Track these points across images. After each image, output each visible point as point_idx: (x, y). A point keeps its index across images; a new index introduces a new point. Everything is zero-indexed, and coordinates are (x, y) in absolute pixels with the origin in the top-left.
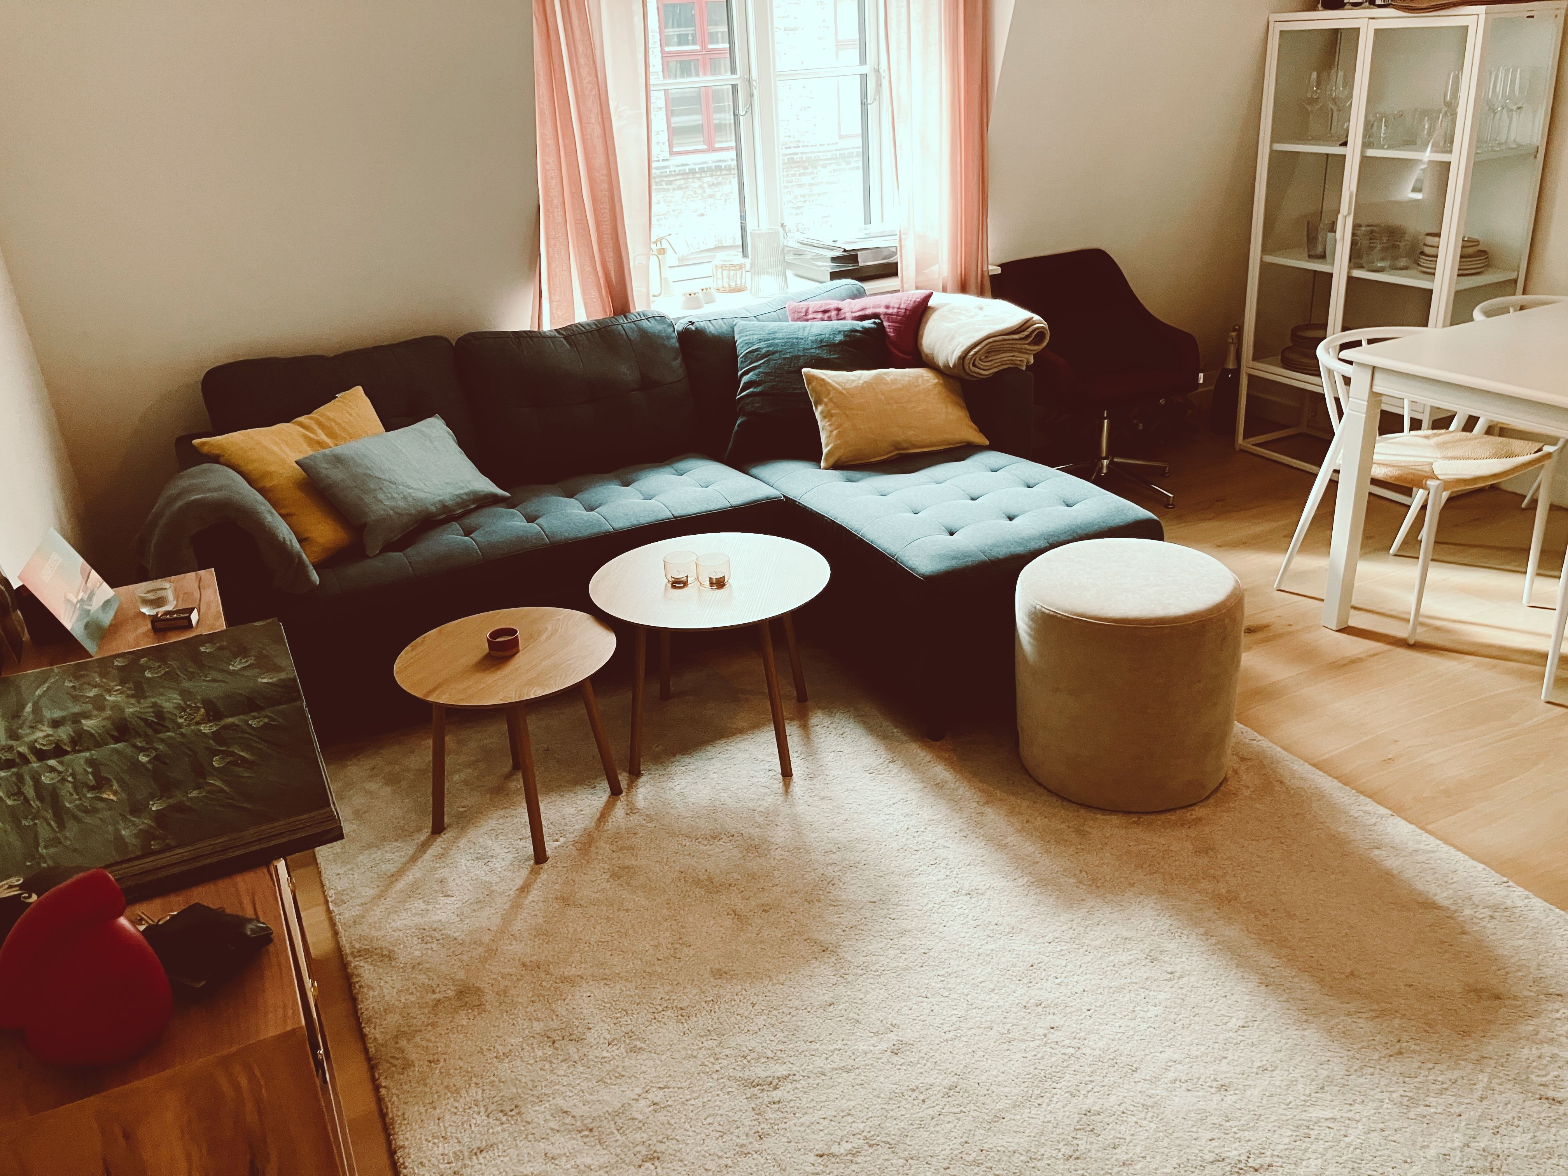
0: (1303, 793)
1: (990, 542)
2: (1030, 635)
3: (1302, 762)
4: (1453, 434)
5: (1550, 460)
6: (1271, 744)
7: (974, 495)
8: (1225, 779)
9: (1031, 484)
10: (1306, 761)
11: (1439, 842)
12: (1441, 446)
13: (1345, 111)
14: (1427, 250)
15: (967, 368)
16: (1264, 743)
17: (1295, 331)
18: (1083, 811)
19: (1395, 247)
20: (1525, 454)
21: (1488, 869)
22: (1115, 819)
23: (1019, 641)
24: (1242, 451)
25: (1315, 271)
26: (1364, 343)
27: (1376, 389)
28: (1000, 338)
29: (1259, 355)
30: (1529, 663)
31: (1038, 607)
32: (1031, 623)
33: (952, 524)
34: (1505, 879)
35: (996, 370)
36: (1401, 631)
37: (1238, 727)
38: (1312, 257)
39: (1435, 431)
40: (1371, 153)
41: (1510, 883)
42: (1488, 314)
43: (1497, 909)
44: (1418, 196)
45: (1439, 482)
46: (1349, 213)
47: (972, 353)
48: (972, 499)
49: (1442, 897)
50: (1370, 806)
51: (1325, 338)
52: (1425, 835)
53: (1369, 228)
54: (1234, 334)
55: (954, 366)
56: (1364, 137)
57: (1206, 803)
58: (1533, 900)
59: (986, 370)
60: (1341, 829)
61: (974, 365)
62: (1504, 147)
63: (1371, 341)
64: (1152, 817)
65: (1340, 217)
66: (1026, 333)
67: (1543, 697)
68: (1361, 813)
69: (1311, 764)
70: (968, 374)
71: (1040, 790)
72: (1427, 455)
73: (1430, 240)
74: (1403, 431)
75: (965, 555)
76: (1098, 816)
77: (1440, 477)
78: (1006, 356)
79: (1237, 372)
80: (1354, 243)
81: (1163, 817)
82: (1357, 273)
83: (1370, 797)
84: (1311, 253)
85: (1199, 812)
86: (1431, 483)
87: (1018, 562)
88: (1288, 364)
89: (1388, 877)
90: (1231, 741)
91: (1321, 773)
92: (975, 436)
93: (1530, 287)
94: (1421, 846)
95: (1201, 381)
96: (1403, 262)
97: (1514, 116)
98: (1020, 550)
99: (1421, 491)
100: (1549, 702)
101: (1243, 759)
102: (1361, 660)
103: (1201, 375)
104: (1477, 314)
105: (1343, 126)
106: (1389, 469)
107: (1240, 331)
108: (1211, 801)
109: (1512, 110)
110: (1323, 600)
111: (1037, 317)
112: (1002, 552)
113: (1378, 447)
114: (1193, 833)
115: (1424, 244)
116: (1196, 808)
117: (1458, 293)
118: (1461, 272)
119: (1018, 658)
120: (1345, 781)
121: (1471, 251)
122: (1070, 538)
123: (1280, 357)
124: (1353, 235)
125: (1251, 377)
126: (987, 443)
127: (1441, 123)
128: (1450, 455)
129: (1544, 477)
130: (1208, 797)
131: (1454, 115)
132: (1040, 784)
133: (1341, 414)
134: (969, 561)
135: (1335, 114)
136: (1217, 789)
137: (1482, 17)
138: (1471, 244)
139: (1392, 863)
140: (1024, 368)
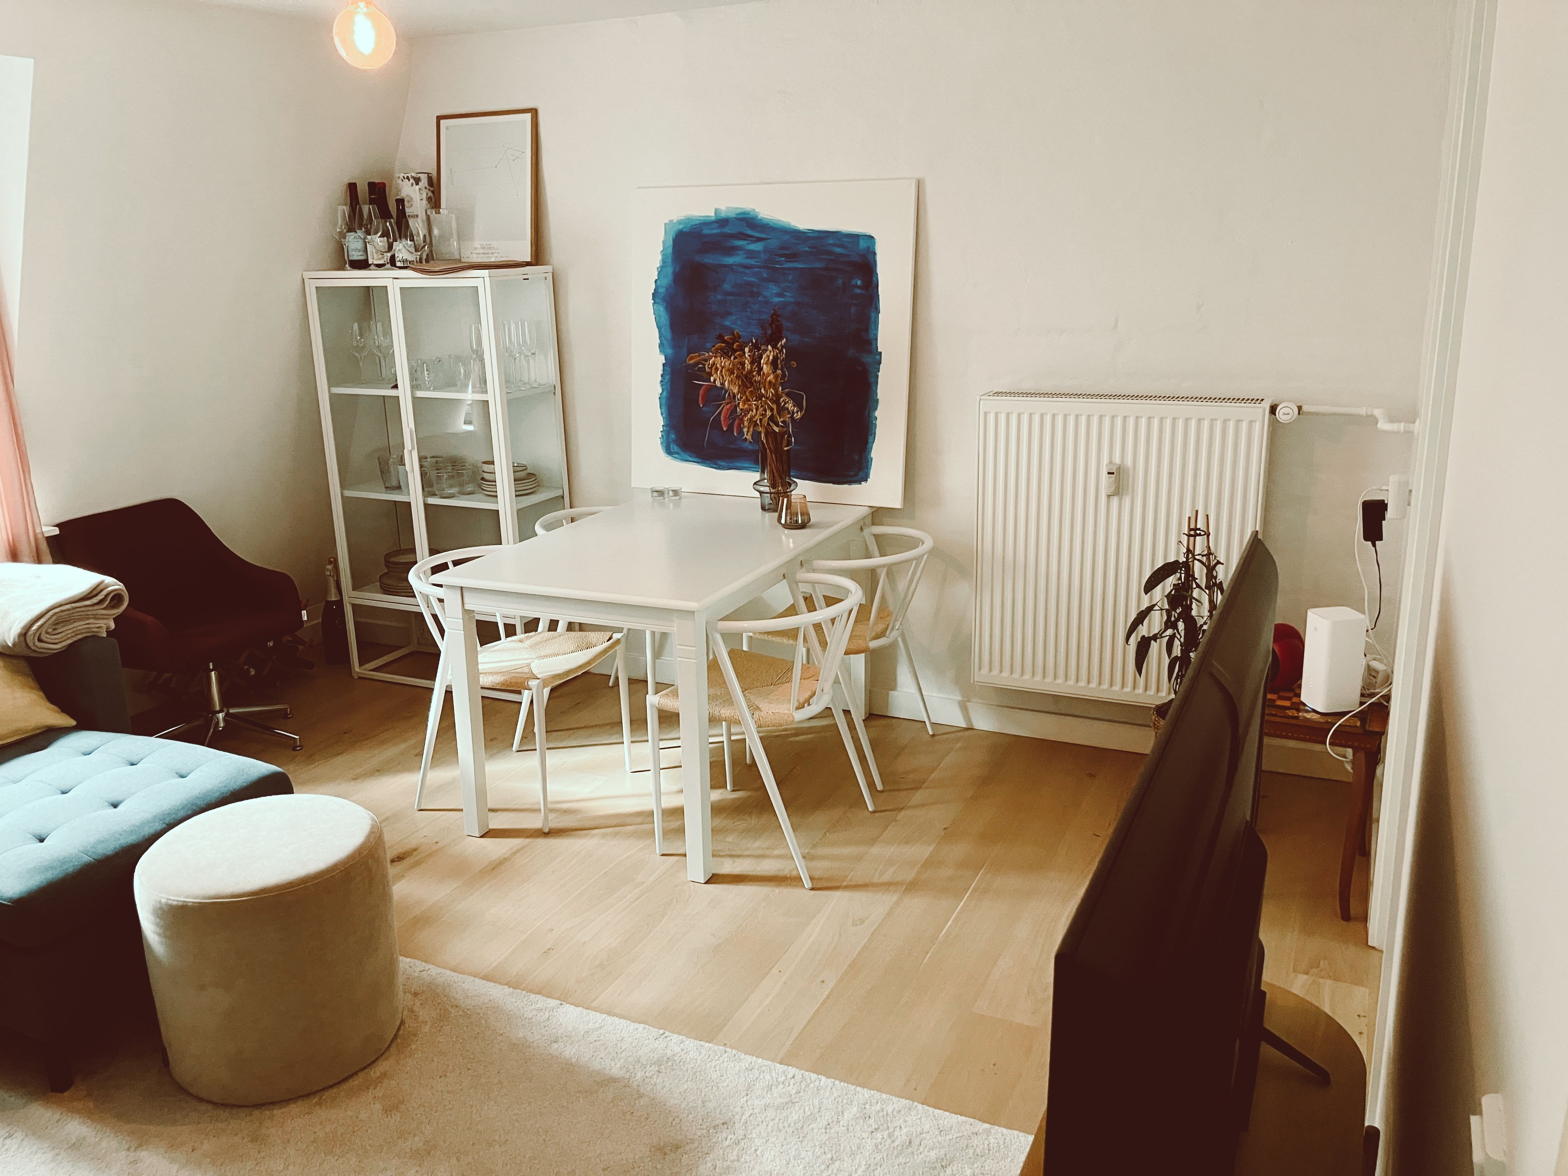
0: (479, 1011)
1: (92, 840)
2: (159, 935)
3: (472, 978)
4: (542, 635)
5: (620, 645)
6: (440, 970)
7: (64, 788)
8: (402, 1023)
9: (134, 761)
10: (475, 976)
11: (604, 1016)
12: (533, 647)
13: (390, 356)
14: (487, 476)
15: (31, 645)
16: (433, 971)
17: (387, 556)
18: (256, 1113)
19: (460, 475)
20: (599, 643)
21: (647, 1026)
22: (294, 1108)
23: (149, 946)
24: (360, 678)
25: (395, 502)
26: (450, 565)
27: (467, 607)
28: (68, 607)
29: (357, 586)
30: (642, 824)
31: (163, 901)
32: (158, 920)
33: (41, 831)
34: (662, 1031)
35: (69, 642)
36: (535, 822)
37: (404, 963)
38: (389, 489)
39: (527, 635)
40: (420, 394)
41: (667, 1033)
42: (548, 527)
43: (663, 1063)
44: (470, 428)
45: (539, 681)
46: (413, 448)
47: (35, 627)
48: (64, 793)
49: (615, 1069)
50: (541, 1001)
51: (416, 563)
52: (592, 1014)
53: (434, 460)
54: (329, 567)
55: (14, 644)
56: (411, 380)
57: (387, 1054)
58: (687, 1042)
59: (57, 643)
60: (521, 1035)
61: (40, 640)
62: (528, 387)
63: (456, 563)
64: (335, 1090)
65: (406, 451)
66: (100, 597)
67: (658, 852)
68: (534, 1013)
69: (480, 978)
70: (35, 651)
71: (203, 1107)
72: (525, 657)
73: (487, 468)
74: (500, 639)
75: (63, 862)
76: (275, 1112)
77: (539, 676)
78: (80, 625)
79: (340, 603)
80: (423, 475)
81: (345, 1086)
82: (432, 501)
83: (539, 993)
84: (387, 485)
85: (383, 1066)
86: (533, 683)
87: (132, 853)
88: (387, 590)
89: (569, 1068)
90: (400, 980)
91: (492, 984)
92: (56, 718)
93: (575, 503)
94: (591, 1026)
95: (305, 618)
96: (470, 488)
97: (531, 361)
98: (131, 839)
99: (526, 691)
100: (663, 855)
101: (416, 995)
102: (505, 859)
103: (304, 612)
104: (538, 528)
105: (390, 371)
106: (495, 676)
107: (335, 563)
108: (393, 1049)
109: (527, 356)
110: (462, 810)
111: (108, 580)
112: (109, 847)
113: (481, 658)
114: (379, 1092)
115: (483, 471)
116: (379, 1062)
117: (518, 511)
118: (518, 493)
119: (150, 964)
120: (514, 984)
121: (522, 474)
122: (190, 812)
123: (378, 584)
124: (421, 466)
125: (354, 606)
126: (74, 723)
127: (475, 368)
128: (542, 654)
129: (619, 662)
130: (389, 1046)
131: (482, 360)
132: (201, 1100)
133: (442, 632)
134: (70, 868)
135: (382, 359)
136: (395, 1037)
137: (487, 280)
138: (521, 469)
139: (569, 1052)
140: (105, 635)
